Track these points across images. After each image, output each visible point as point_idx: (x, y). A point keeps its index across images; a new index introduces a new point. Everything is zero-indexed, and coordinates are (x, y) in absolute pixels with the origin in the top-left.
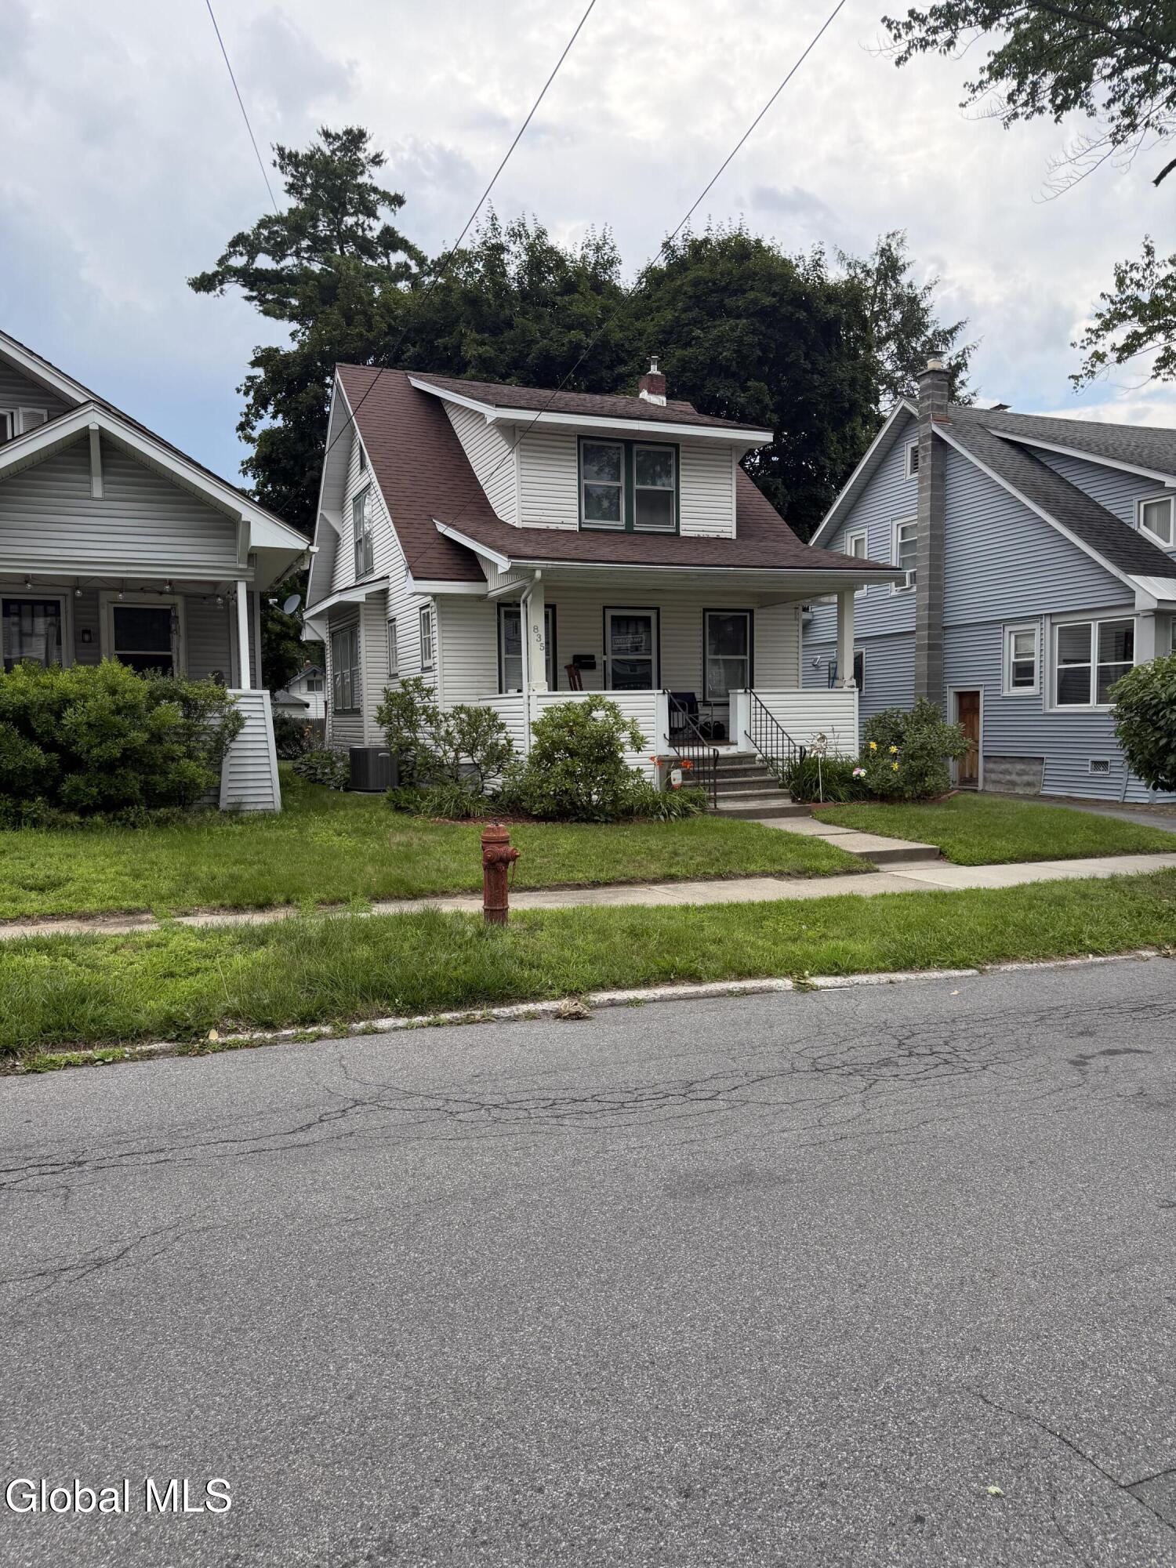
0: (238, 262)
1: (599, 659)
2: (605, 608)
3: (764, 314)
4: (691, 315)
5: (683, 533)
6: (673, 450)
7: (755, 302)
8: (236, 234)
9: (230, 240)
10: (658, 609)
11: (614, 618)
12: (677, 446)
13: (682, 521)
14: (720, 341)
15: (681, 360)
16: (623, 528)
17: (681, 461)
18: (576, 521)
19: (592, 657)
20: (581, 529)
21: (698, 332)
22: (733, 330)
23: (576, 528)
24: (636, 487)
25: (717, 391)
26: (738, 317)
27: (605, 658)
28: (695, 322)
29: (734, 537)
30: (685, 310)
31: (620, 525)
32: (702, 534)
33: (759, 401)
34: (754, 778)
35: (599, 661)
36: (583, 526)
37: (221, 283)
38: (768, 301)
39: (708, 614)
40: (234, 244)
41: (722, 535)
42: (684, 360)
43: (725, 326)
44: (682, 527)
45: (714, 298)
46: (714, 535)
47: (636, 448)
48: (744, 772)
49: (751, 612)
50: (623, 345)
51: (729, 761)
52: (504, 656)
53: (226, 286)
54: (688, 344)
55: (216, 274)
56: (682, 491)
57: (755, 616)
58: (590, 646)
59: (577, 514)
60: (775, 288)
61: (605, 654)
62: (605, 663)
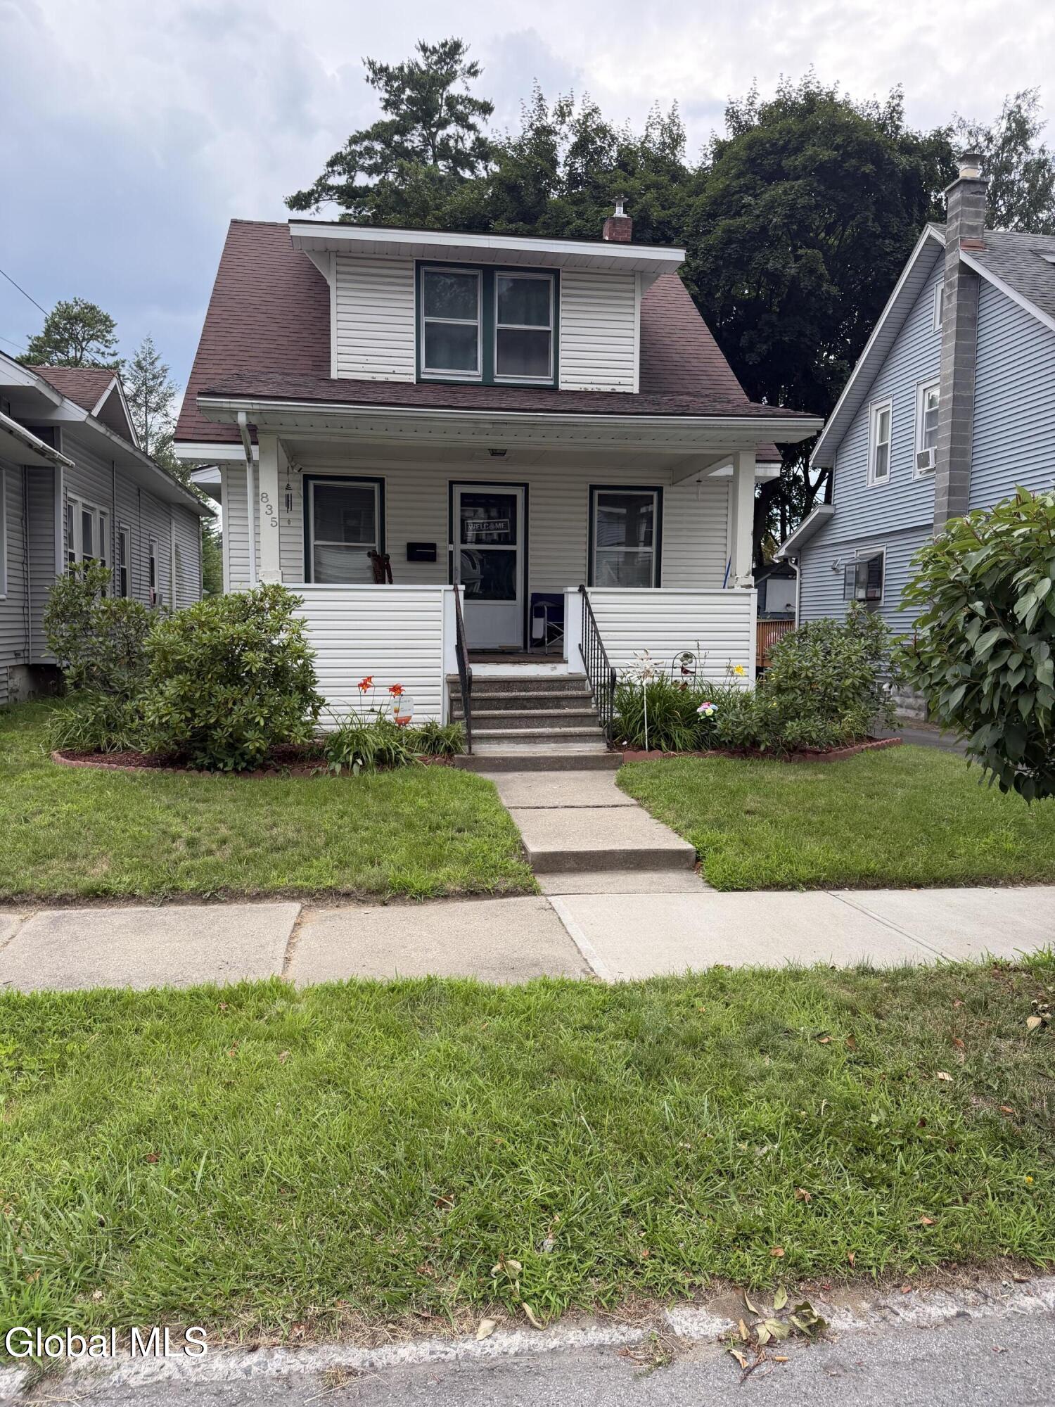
0: (339, 180)
1: (443, 549)
2: (451, 483)
3: (823, 171)
4: (742, 181)
5: (562, 387)
6: (551, 278)
7: (812, 159)
8: (334, 154)
9: (329, 159)
10: (526, 485)
11: (463, 496)
12: (556, 272)
13: (561, 370)
14: (770, 207)
15: (728, 231)
16: (480, 380)
17: (562, 291)
18: (413, 370)
19: (433, 546)
20: (419, 381)
21: (748, 199)
22: (785, 193)
23: (413, 379)
24: (497, 326)
25: (766, 263)
26: (797, 178)
27: (451, 547)
28: (746, 189)
29: (636, 390)
30: (738, 176)
31: (475, 376)
32: (590, 388)
33: (812, 271)
34: (567, 710)
35: (442, 552)
36: (423, 376)
37: (317, 201)
38: (826, 155)
39: (596, 493)
40: (332, 164)
41: (619, 389)
42: (730, 231)
43: (778, 190)
44: (562, 378)
45: (769, 162)
46: (608, 389)
47: (497, 274)
48: (557, 703)
49: (660, 490)
50: (669, 222)
51: (545, 685)
52: (313, 542)
53: (321, 204)
54: (738, 214)
55: (311, 193)
56: (562, 330)
57: (665, 496)
58: (434, 532)
59: (413, 362)
60: (839, 140)
61: (451, 542)
62: (451, 553)
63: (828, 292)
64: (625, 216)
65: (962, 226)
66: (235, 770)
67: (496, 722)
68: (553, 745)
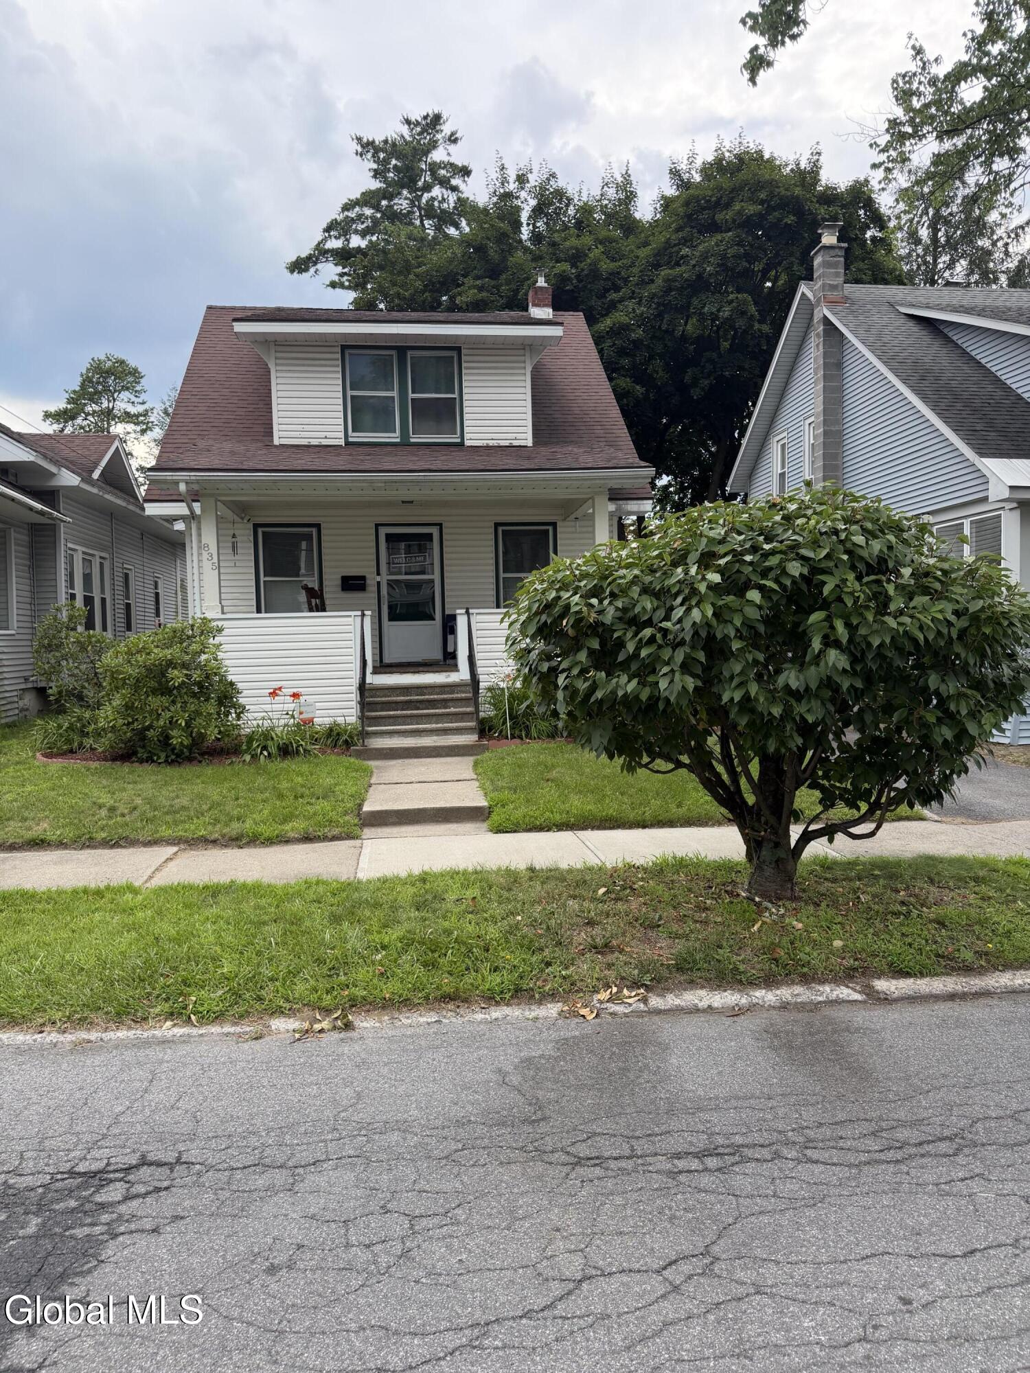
0: (335, 244)
1: (372, 580)
2: (377, 526)
3: (748, 224)
4: (680, 234)
5: (468, 443)
6: (455, 354)
7: (740, 213)
8: (329, 220)
9: (325, 226)
10: (440, 525)
11: (389, 537)
12: (459, 349)
13: (466, 430)
14: (705, 257)
15: (667, 280)
16: (398, 440)
17: (464, 365)
18: (342, 435)
19: (363, 578)
20: (347, 443)
21: (685, 251)
22: (717, 245)
23: (342, 442)
24: (411, 395)
25: (703, 307)
26: (730, 230)
27: (378, 579)
28: (685, 242)
29: (530, 443)
30: (678, 230)
31: (394, 437)
32: (491, 443)
33: (743, 313)
34: (452, 710)
35: (371, 583)
36: (351, 440)
37: (315, 263)
38: (752, 209)
39: (500, 529)
40: (328, 229)
41: (516, 443)
42: (669, 280)
43: (710, 242)
44: (467, 436)
45: (705, 215)
46: (506, 443)
47: (410, 353)
48: (445, 703)
49: (554, 525)
50: (619, 273)
51: (437, 690)
52: (262, 578)
53: (319, 266)
54: (678, 264)
55: (309, 258)
56: (465, 397)
57: (559, 530)
58: (361, 565)
59: (342, 428)
60: (763, 196)
61: (378, 574)
62: (379, 583)
63: (760, 330)
64: (546, 285)
65: (824, 285)
66: (166, 761)
67: (391, 720)
68: (435, 738)
